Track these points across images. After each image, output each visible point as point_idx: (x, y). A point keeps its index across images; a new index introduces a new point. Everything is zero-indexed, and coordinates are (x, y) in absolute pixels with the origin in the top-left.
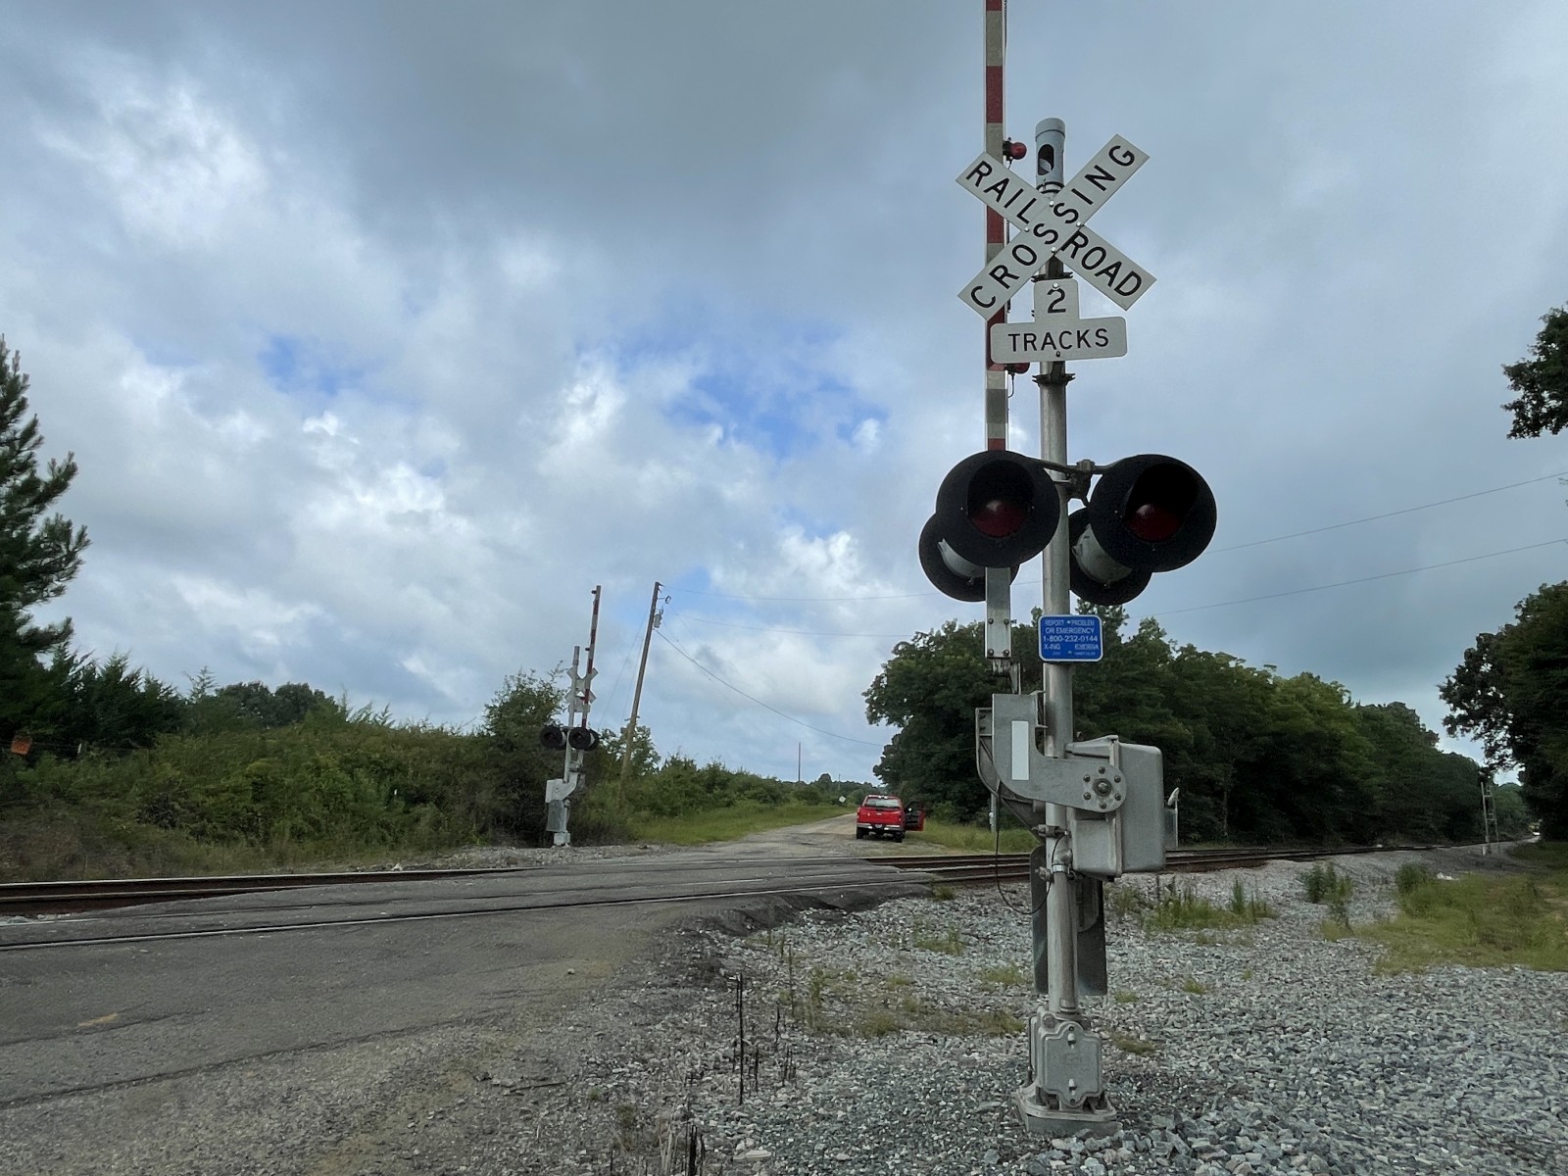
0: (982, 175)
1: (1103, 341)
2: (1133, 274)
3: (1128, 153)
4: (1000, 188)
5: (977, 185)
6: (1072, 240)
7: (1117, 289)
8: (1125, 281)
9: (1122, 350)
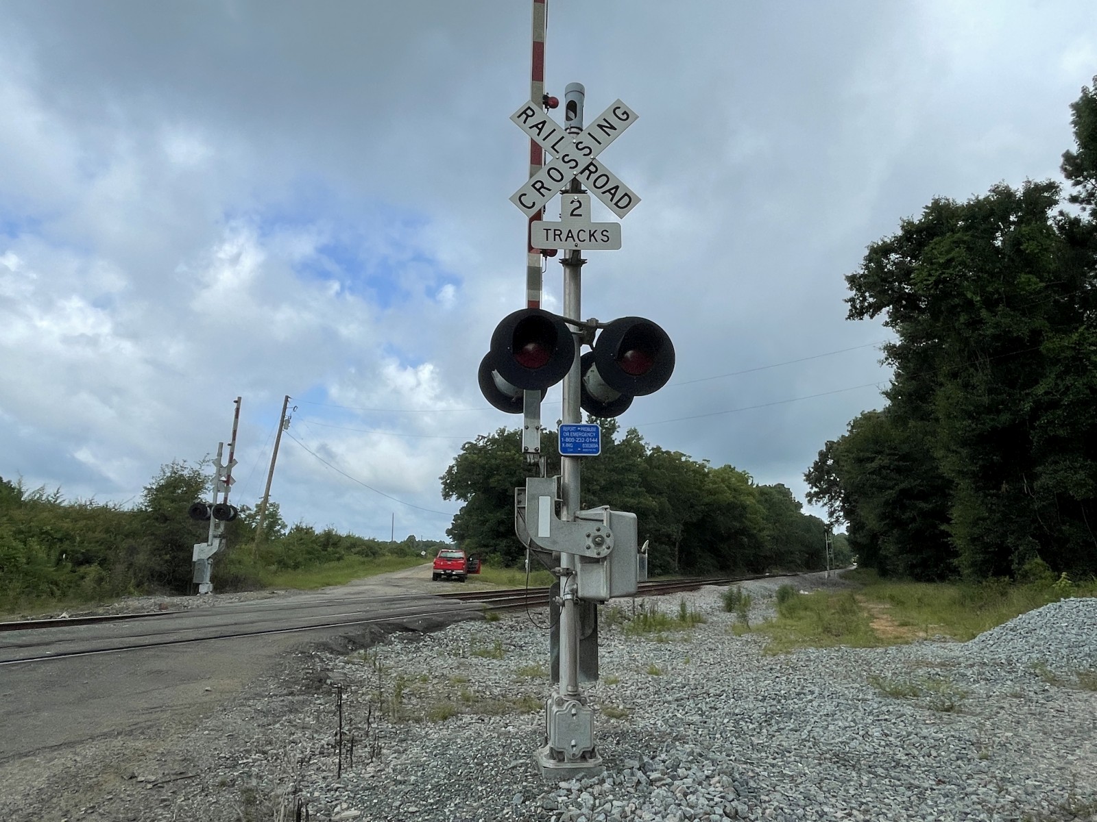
0: (528, 116)
1: (606, 239)
2: (626, 194)
3: (625, 113)
4: (540, 126)
5: (525, 122)
6: (587, 168)
7: (616, 204)
8: (622, 200)
9: (617, 245)
